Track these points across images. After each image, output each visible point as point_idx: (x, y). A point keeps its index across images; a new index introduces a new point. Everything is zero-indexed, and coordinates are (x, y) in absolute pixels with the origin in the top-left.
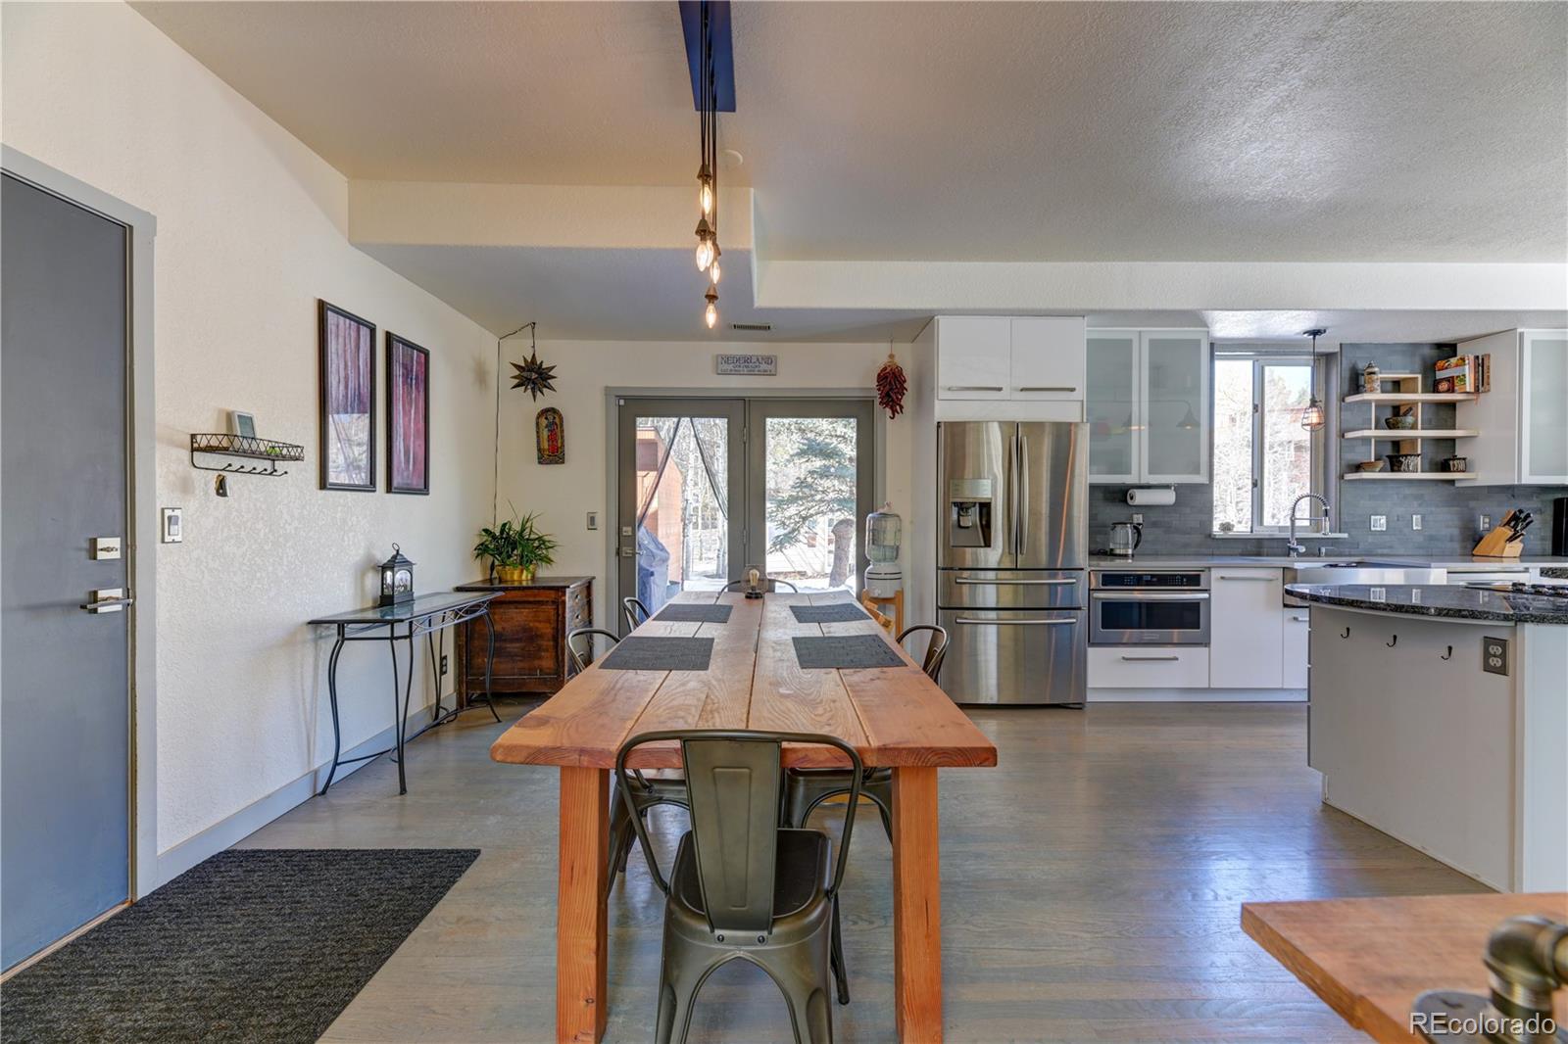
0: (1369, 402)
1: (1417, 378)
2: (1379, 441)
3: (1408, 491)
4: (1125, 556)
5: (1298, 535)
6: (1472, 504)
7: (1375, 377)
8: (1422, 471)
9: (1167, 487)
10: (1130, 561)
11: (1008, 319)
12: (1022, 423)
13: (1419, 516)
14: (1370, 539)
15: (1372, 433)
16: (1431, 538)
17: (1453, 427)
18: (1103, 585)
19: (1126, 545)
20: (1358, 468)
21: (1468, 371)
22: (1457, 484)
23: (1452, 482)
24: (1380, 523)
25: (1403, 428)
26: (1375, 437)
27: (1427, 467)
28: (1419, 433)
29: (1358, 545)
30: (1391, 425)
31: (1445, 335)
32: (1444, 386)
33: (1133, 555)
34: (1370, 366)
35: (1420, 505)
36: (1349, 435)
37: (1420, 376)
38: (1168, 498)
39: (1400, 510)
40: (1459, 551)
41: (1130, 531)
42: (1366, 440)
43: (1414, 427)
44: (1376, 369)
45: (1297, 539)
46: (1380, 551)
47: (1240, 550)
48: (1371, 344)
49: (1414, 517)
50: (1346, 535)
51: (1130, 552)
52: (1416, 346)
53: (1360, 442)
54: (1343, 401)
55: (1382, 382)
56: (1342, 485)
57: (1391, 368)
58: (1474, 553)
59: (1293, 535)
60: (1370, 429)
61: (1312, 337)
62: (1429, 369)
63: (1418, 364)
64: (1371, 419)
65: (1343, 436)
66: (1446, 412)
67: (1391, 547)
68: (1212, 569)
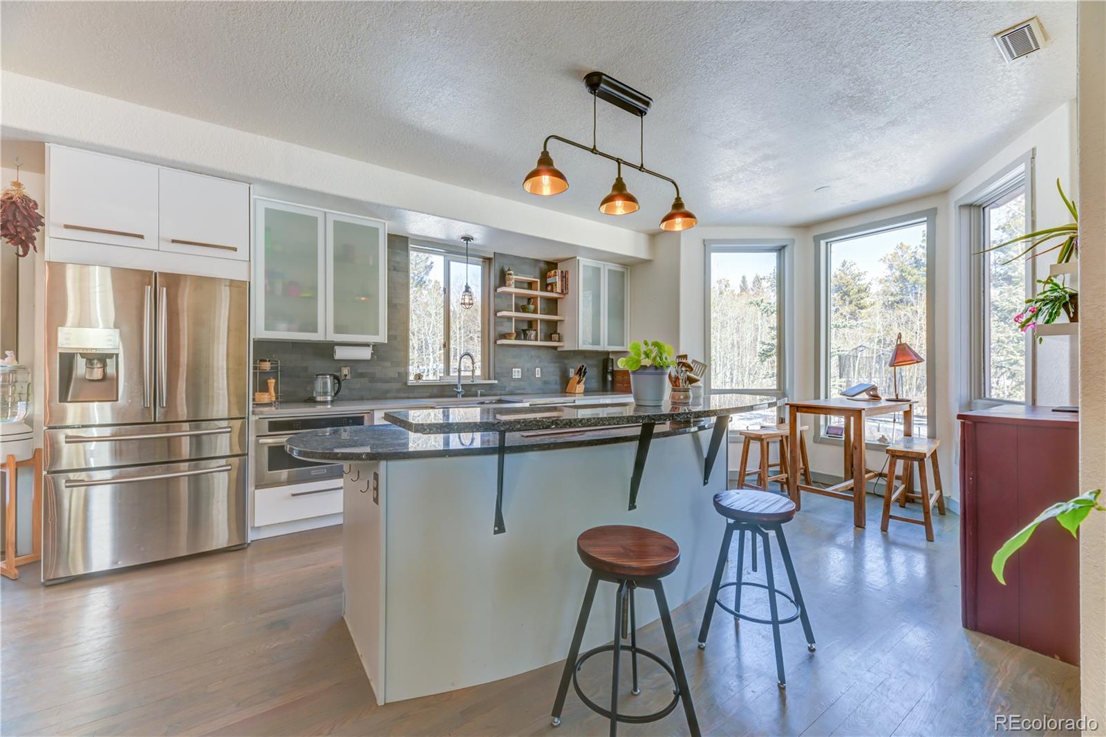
0: (510, 294)
1: (537, 282)
2: (518, 320)
3: (533, 353)
4: (325, 403)
5: (463, 382)
6: (566, 361)
7: (511, 277)
8: (541, 340)
9: (366, 345)
10: (329, 406)
11: (155, 168)
12: (160, 273)
13: (539, 369)
14: (512, 384)
15: (513, 314)
16: (546, 383)
17: (556, 314)
18: (269, 431)
19: (325, 394)
20: (504, 336)
21: (558, 279)
22: (559, 349)
23: (555, 348)
24: (517, 373)
25: (528, 312)
26: (515, 317)
27: (543, 337)
28: (539, 316)
29: (505, 387)
30: (524, 309)
31: (550, 256)
32: (549, 288)
33: (332, 401)
34: (509, 270)
35: (540, 362)
36: (499, 314)
37: (539, 280)
38: (366, 354)
39: (528, 365)
40: (559, 390)
41: (329, 381)
42: (509, 319)
43: (535, 311)
44: (512, 272)
45: (462, 385)
46: (519, 392)
47: (428, 394)
48: (512, 255)
49: (537, 369)
50: (496, 382)
51: (329, 398)
52: (537, 261)
53: (506, 320)
54: (496, 291)
55: (515, 281)
56: (496, 348)
57: (523, 273)
58: (567, 391)
59: (459, 382)
60: (512, 311)
61: (465, 242)
62: (544, 276)
63: (537, 273)
64: (512, 305)
65: (496, 315)
66: (552, 305)
67: (524, 389)
68: (375, 411)
